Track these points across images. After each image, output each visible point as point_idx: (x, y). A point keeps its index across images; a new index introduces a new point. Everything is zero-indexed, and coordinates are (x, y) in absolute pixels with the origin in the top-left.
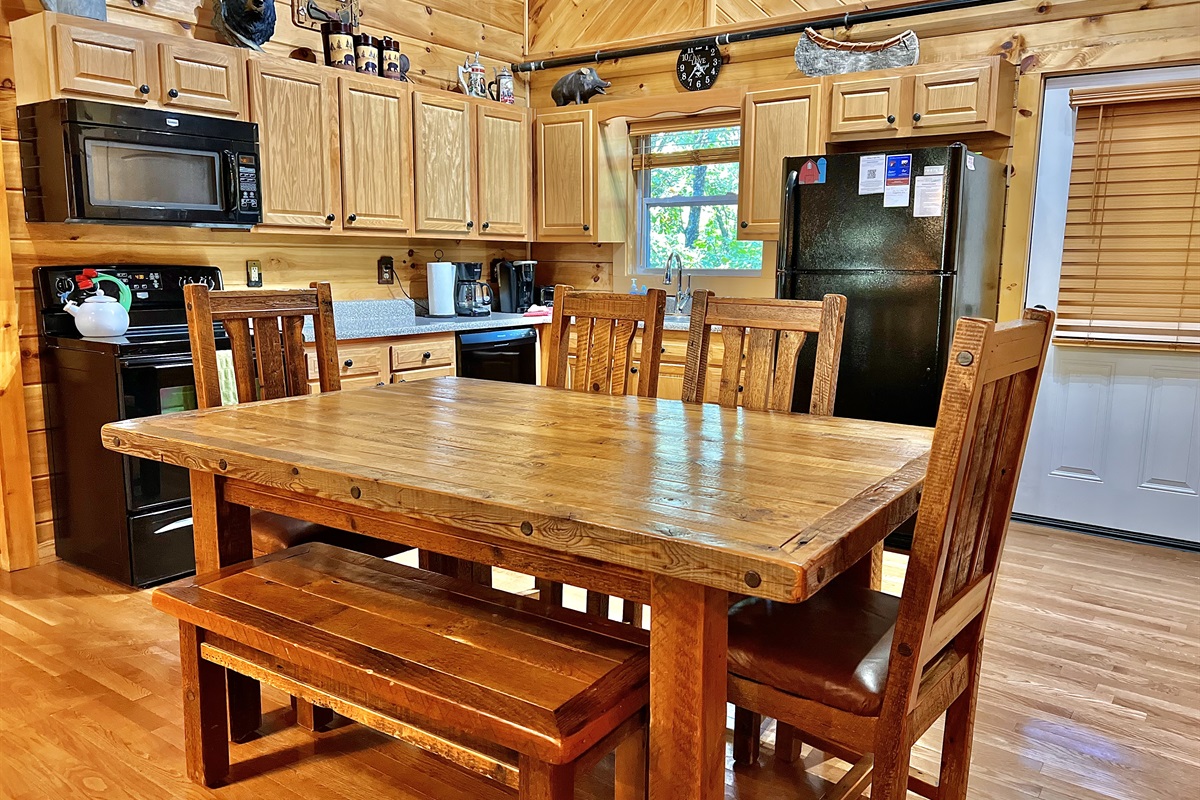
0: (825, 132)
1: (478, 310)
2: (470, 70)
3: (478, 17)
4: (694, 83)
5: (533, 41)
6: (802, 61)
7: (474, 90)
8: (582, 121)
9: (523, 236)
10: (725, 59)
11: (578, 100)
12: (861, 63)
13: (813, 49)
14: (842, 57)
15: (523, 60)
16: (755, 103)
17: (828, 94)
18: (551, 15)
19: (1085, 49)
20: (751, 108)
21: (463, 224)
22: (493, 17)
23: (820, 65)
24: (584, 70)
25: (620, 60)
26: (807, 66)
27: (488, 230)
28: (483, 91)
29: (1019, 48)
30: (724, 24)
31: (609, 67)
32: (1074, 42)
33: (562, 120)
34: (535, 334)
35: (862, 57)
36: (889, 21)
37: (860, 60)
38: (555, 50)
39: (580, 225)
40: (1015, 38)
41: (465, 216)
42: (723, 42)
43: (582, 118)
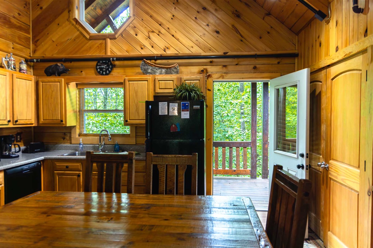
0: (153, 93)
1: (14, 156)
2: (8, 60)
3: (10, 40)
4: (103, 72)
5: (34, 51)
6: (143, 69)
7: (10, 67)
8: (59, 82)
9: (32, 124)
10: (114, 66)
11: (56, 75)
12: (163, 72)
13: (147, 66)
14: (157, 69)
15: (30, 58)
16: (129, 81)
17: (153, 80)
18: (43, 43)
19: (223, 74)
20: (127, 83)
21: (6, 121)
22: (17, 41)
23: (149, 71)
24: (59, 64)
25: (72, 63)
26: (145, 71)
27: (17, 123)
28: (14, 68)
29: (206, 72)
30: (113, 55)
31: (68, 64)
32: (220, 72)
33: (51, 81)
34: (41, 164)
35: (163, 70)
36: (168, 60)
37: (162, 71)
38: (44, 56)
39: (59, 120)
40: (204, 69)
41: (6, 118)
42: (113, 60)
43: (59, 81)
